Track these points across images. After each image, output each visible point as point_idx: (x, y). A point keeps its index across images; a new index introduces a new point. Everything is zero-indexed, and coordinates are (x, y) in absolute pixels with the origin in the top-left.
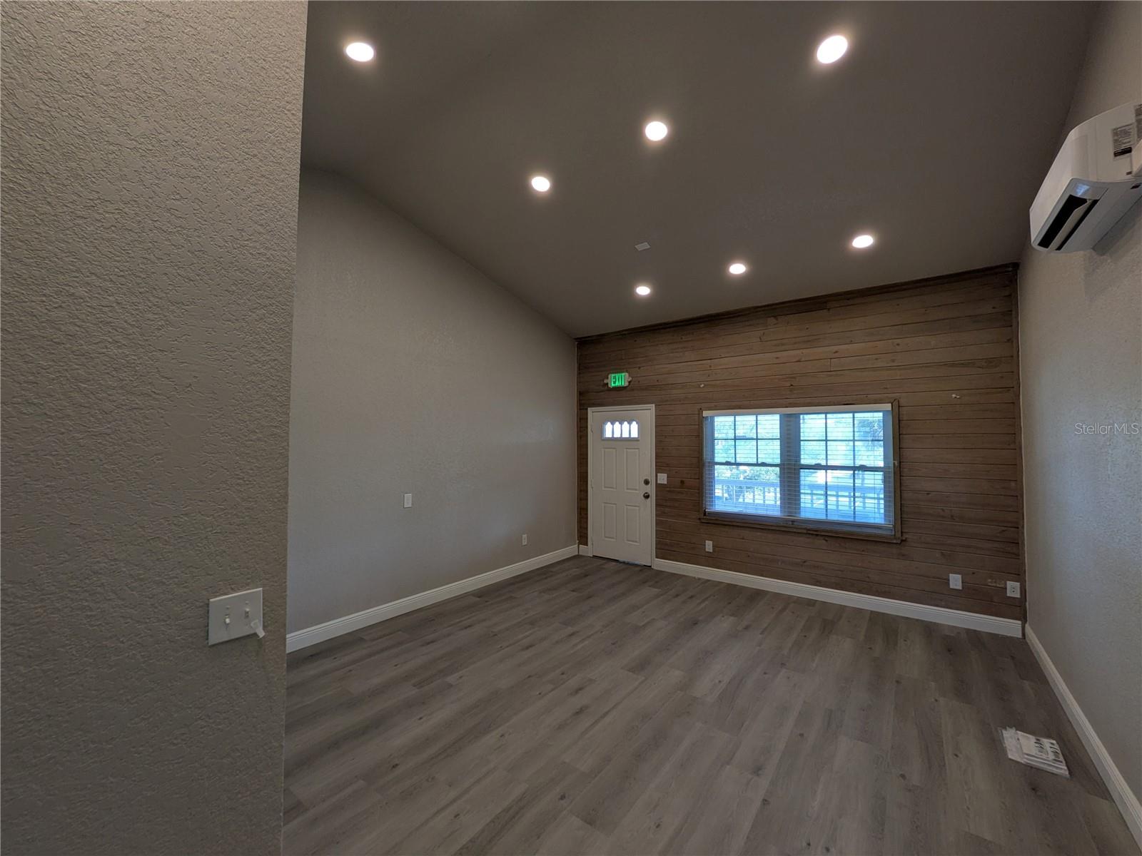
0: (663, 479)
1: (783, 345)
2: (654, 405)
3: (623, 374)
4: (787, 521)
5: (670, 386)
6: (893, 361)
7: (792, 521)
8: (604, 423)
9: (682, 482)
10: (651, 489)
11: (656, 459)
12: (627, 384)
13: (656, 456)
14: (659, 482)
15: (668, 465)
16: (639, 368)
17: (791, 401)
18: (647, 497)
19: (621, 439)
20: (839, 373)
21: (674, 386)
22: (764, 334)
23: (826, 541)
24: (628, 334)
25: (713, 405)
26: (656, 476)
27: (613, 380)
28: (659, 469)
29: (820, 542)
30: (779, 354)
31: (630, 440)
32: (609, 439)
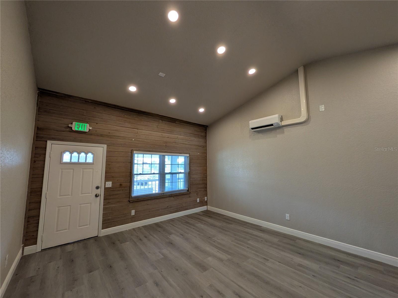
0: (109, 184)
1: (164, 131)
2: (106, 145)
3: (86, 124)
4: (161, 194)
5: (117, 137)
6: (189, 143)
7: (163, 193)
8: (64, 152)
9: (121, 185)
10: (101, 192)
11: (105, 174)
12: (88, 131)
13: (105, 173)
14: (106, 187)
15: (113, 177)
16: (97, 123)
17: (165, 151)
18: (96, 196)
19: (78, 164)
20: (178, 144)
21: (119, 137)
22: (158, 125)
23: (174, 197)
24: (91, 102)
25: (138, 149)
26: (105, 184)
27: (76, 126)
28: (107, 179)
29: (172, 198)
30: (163, 134)
31: (86, 164)
32: (66, 163)
